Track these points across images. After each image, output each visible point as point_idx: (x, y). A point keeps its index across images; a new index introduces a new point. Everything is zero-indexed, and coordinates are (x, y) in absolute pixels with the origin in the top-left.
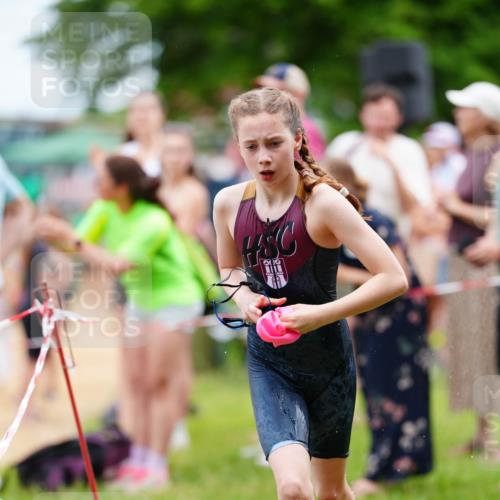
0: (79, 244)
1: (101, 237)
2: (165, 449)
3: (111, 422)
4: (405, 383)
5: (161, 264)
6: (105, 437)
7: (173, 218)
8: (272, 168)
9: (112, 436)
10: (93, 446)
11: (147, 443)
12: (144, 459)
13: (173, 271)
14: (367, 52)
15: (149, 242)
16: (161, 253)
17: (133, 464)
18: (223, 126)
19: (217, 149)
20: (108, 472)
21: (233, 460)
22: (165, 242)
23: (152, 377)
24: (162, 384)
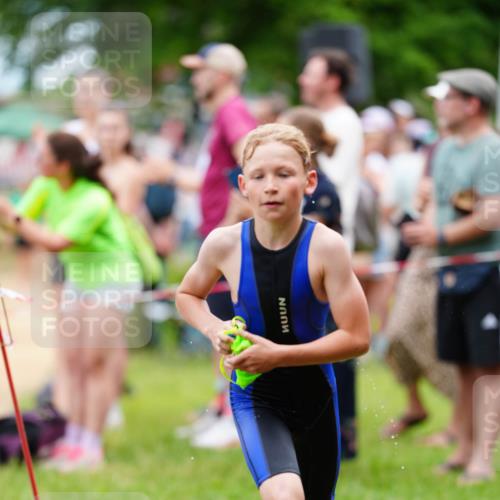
0: (18, 220)
1: (41, 215)
2: (101, 428)
3: (46, 399)
5: (100, 243)
6: (40, 415)
7: (114, 196)
9: (48, 414)
10: (30, 424)
11: (82, 422)
12: (79, 438)
13: (113, 250)
15: (90, 220)
16: (100, 231)
17: (69, 442)
18: (159, 106)
19: (154, 129)
20: (44, 451)
21: (168, 440)
22: (105, 221)
23: (89, 356)
24: (99, 363)
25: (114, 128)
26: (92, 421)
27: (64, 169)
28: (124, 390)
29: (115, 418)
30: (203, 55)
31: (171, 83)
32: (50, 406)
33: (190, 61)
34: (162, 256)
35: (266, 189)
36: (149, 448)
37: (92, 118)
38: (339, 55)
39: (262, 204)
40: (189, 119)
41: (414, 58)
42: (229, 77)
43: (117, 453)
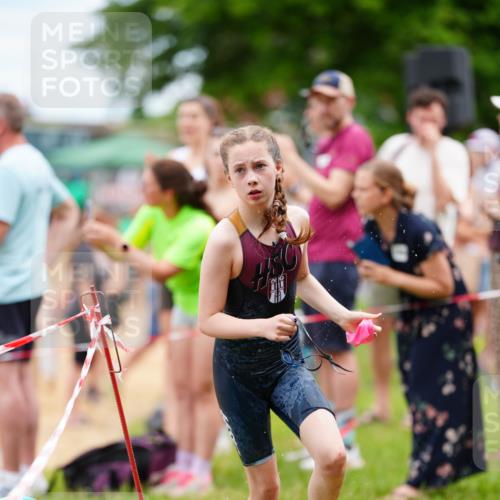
0: (125, 248)
2: (209, 455)
3: (156, 426)
4: (448, 389)
6: (150, 441)
8: (258, 187)
9: (159, 439)
12: (189, 463)
14: (411, 56)
26: (200, 447)
31: (276, 108)
43: (226, 478)
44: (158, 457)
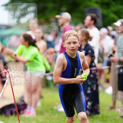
0: (16, 55)
5: (36, 61)
6: (21, 103)
7: (39, 50)
9: (23, 103)
10: (18, 105)
11: (31, 105)
12: (30, 109)
13: (39, 63)
15: (33, 55)
16: (36, 58)
17: (27, 110)
18: (50, 27)
19: (49, 33)
20: (21, 112)
21: (52, 110)
22: (37, 56)
23: (33, 89)
24: (35, 91)
25: (39, 33)
26: (33, 105)
27: (27, 43)
28: (41, 97)
29: (39, 104)
30: (61, 15)
31: (53, 22)
32: (23, 101)
33: (58, 16)
34: (50, 64)
35: (71, 47)
36: (47, 111)
37: (34, 30)
38: (94, 15)
39: (70, 50)
40: (58, 31)
41: (112, 16)
42: (67, 20)
43: (39, 113)
44: (22, 107)
